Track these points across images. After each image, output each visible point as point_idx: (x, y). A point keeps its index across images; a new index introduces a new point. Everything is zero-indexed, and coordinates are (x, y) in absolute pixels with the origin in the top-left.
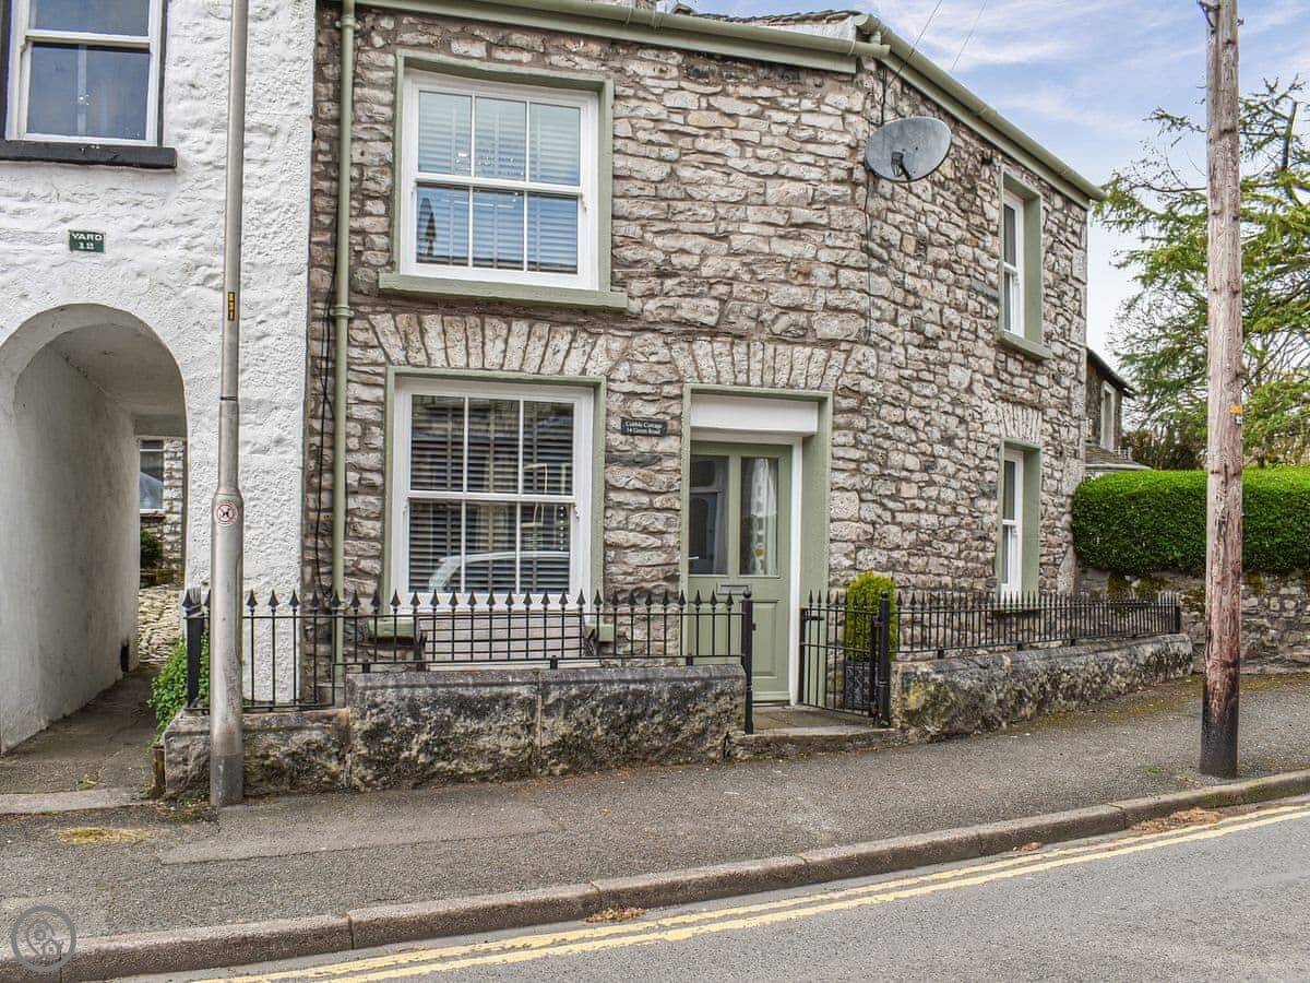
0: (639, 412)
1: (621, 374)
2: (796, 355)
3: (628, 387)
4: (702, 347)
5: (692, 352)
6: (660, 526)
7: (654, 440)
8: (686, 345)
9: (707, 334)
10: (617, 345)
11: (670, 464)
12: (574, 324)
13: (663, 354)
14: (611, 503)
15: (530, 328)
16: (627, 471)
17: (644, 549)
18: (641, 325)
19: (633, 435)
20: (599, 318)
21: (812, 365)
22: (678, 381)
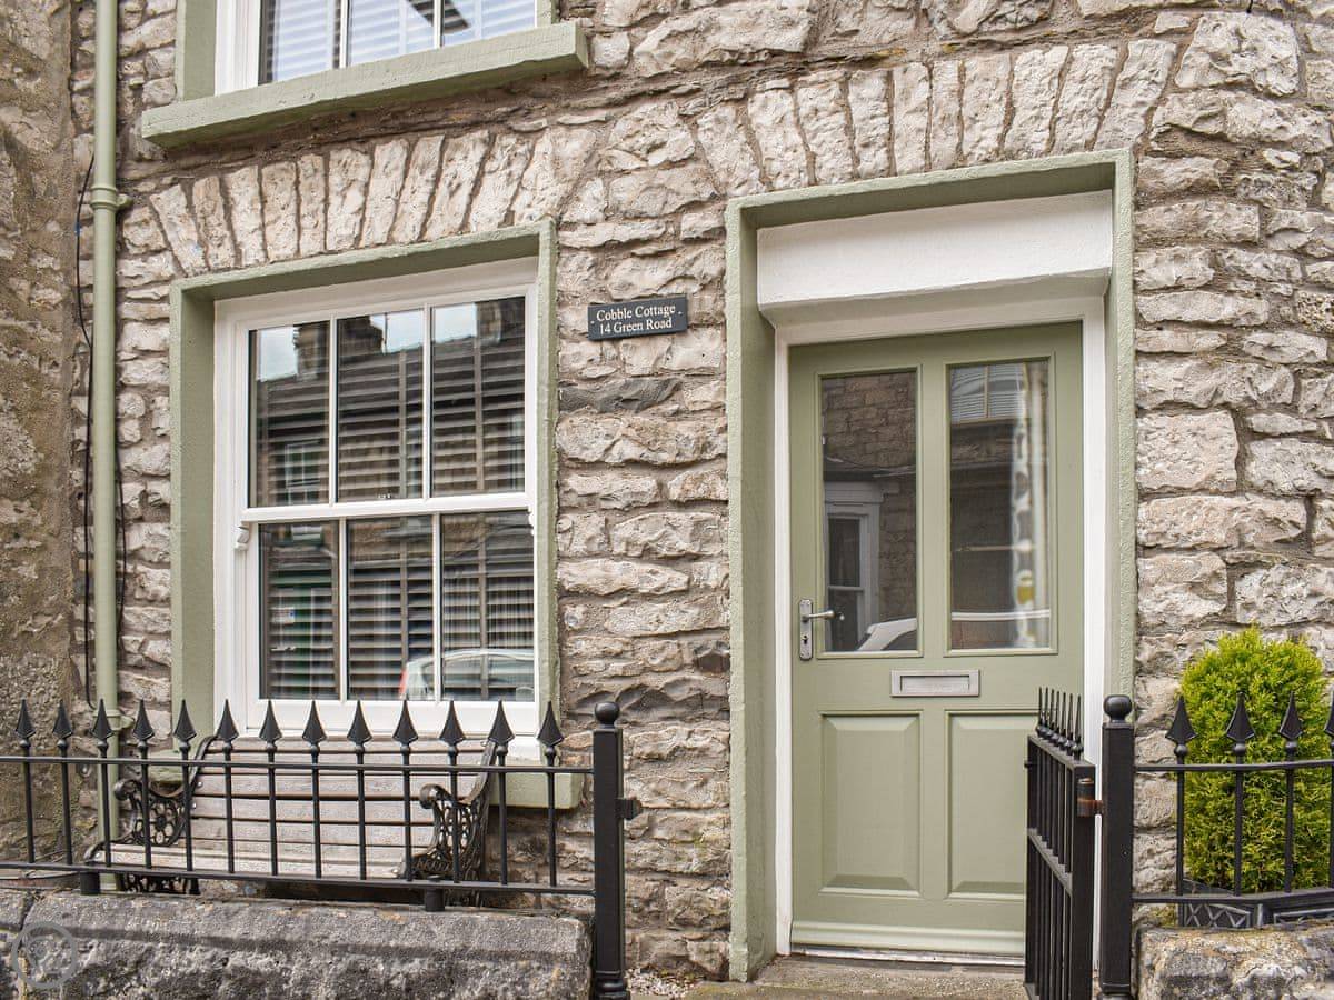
0: (627, 286)
1: (585, 209)
2: (1023, 73)
3: (602, 234)
4: (770, 105)
5: (745, 124)
6: (682, 543)
7: (662, 344)
8: (728, 112)
9: (780, 73)
10: (574, 146)
11: (702, 394)
12: (489, 123)
13: (679, 141)
14: (572, 500)
15: (410, 149)
16: (607, 423)
17: (649, 597)
18: (628, 89)
19: (615, 339)
20: (539, 97)
21: (1071, 88)
22: (713, 198)
